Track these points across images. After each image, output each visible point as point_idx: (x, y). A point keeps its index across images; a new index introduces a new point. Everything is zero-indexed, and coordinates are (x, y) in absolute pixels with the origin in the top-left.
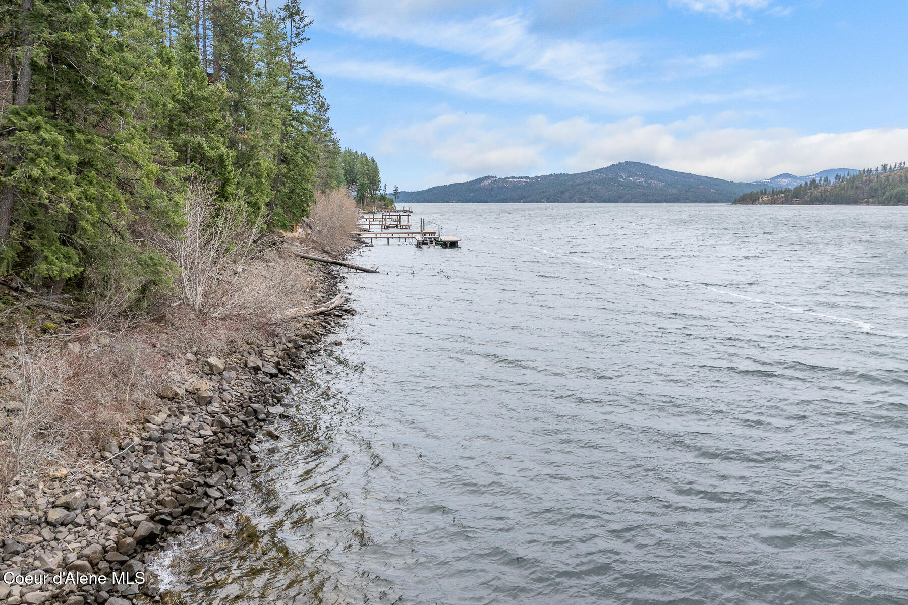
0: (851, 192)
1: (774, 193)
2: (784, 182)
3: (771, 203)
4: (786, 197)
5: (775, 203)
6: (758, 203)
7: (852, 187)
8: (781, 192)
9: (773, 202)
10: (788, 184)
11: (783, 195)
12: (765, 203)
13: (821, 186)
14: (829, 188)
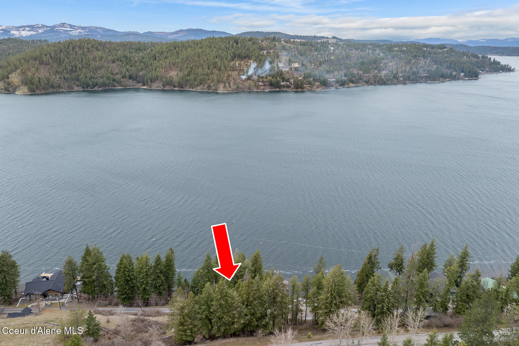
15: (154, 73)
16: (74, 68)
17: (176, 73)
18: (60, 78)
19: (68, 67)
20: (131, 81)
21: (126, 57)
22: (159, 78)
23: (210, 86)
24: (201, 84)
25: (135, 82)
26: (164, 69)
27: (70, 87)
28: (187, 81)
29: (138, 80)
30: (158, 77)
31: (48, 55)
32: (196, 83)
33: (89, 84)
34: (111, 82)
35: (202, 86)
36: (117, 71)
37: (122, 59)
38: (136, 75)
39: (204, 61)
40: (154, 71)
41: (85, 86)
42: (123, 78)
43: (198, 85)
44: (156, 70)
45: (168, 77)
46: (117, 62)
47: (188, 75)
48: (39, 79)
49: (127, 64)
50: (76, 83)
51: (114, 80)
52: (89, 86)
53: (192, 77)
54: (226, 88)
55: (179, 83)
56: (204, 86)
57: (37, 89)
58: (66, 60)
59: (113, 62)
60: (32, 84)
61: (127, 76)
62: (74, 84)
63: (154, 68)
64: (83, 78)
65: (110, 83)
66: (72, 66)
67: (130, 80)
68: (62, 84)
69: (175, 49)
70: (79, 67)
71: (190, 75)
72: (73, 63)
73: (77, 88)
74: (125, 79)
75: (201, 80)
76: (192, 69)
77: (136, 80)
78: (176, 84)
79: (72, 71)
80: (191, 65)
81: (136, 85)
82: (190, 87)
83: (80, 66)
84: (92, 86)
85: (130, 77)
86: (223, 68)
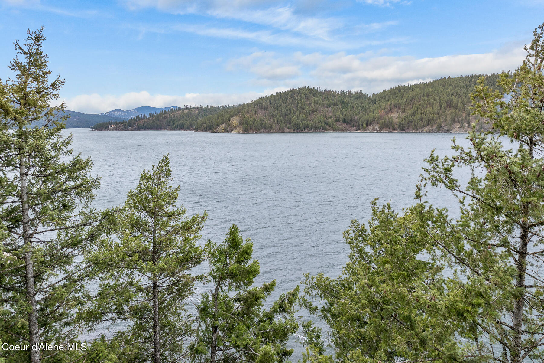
0: (158, 123)
1: (116, 123)
2: (117, 114)
3: (116, 130)
4: (125, 126)
5: (118, 130)
6: (109, 130)
7: (158, 120)
8: (121, 123)
9: (117, 129)
10: (119, 115)
11: (122, 125)
12: (113, 130)
13: (142, 119)
14: (146, 121)
15: (371, 115)
16: (289, 111)
17: (397, 115)
18: (274, 121)
19: (283, 110)
20: (345, 125)
21: (343, 102)
22: (376, 119)
23: (441, 127)
24: (428, 125)
25: (349, 126)
26: (383, 110)
27: (281, 129)
28: (411, 122)
29: (352, 124)
30: (374, 118)
31: (268, 101)
32: (422, 124)
33: (299, 127)
34: (323, 124)
35: (430, 126)
36: (331, 115)
37: (339, 103)
38: (351, 118)
39: (435, 100)
40: (371, 113)
41: (296, 128)
42: (336, 121)
43: (424, 126)
44: (374, 112)
45: (387, 118)
46: (332, 106)
47: (413, 114)
48: (255, 120)
49: (343, 108)
50: (288, 125)
51: (326, 124)
52: (300, 128)
53: (417, 116)
54: (464, 128)
55: (400, 124)
56: (432, 126)
57: (251, 129)
58: (284, 105)
59: (329, 106)
60: (247, 125)
61: (341, 119)
62: (286, 126)
63: (372, 110)
64: (295, 120)
65: (322, 126)
66: (287, 110)
67: (343, 124)
68: (274, 125)
69: (400, 92)
70: (294, 111)
71: (414, 116)
72: (289, 107)
73: (288, 130)
74: (338, 123)
75: (429, 120)
76: (418, 108)
77: (350, 124)
78: (397, 126)
79: (286, 114)
80: (418, 105)
81: (350, 129)
82: (414, 129)
83: (295, 109)
84: (302, 128)
85: (344, 121)
86: (460, 105)
